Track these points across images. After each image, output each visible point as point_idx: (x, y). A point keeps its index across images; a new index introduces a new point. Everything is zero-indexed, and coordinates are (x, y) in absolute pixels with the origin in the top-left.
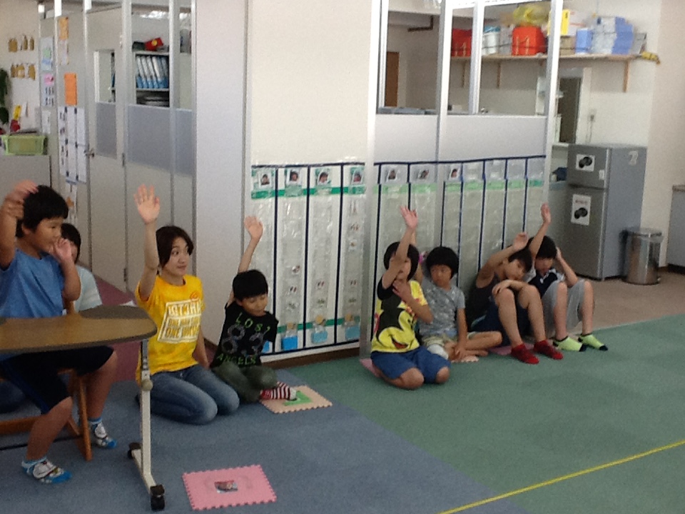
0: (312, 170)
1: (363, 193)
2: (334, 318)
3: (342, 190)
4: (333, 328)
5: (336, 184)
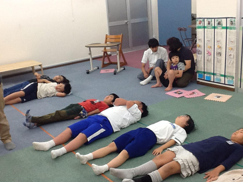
2: (224, 74)
3: (227, 28)
4: (224, 78)
5: (224, 25)
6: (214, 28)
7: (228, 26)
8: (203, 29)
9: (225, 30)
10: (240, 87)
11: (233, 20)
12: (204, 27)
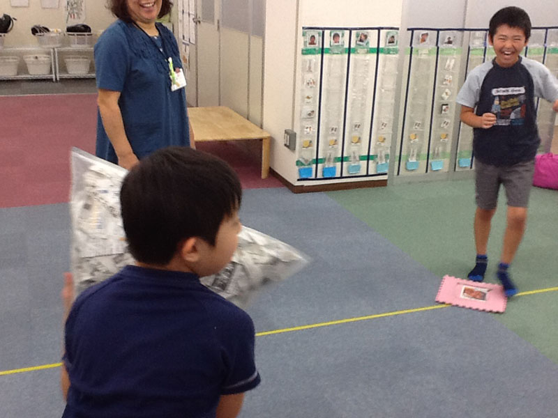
0: (353, 32)
1: (397, 53)
3: (378, 51)
5: (373, 45)
6: (349, 51)
7: (381, 46)
8: (320, 56)
9: (375, 55)
10: (398, 174)
11: (394, 32)
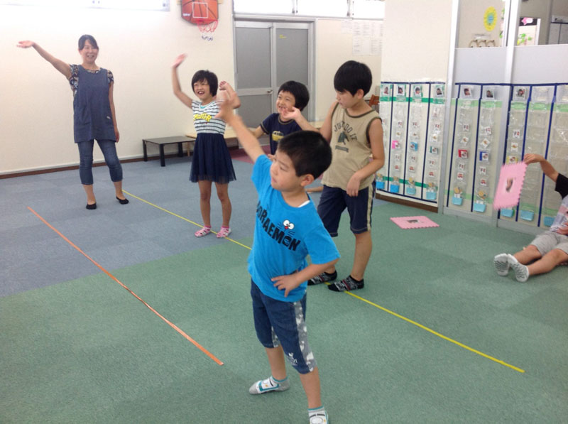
0: (412, 85)
2: (421, 182)
3: (429, 100)
4: (420, 188)
5: (426, 96)
6: (409, 100)
7: (432, 97)
8: (391, 102)
9: (427, 104)
10: (447, 206)
11: (441, 86)
12: (392, 99)
